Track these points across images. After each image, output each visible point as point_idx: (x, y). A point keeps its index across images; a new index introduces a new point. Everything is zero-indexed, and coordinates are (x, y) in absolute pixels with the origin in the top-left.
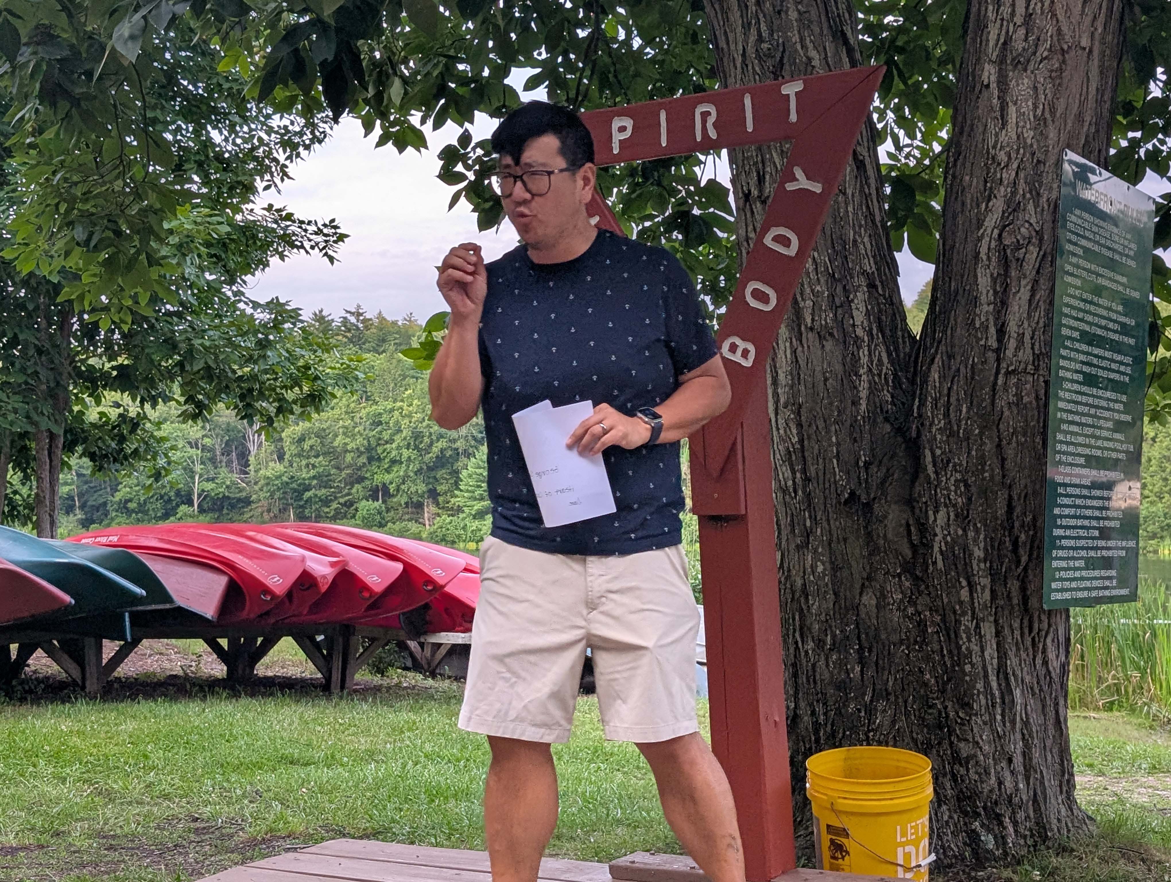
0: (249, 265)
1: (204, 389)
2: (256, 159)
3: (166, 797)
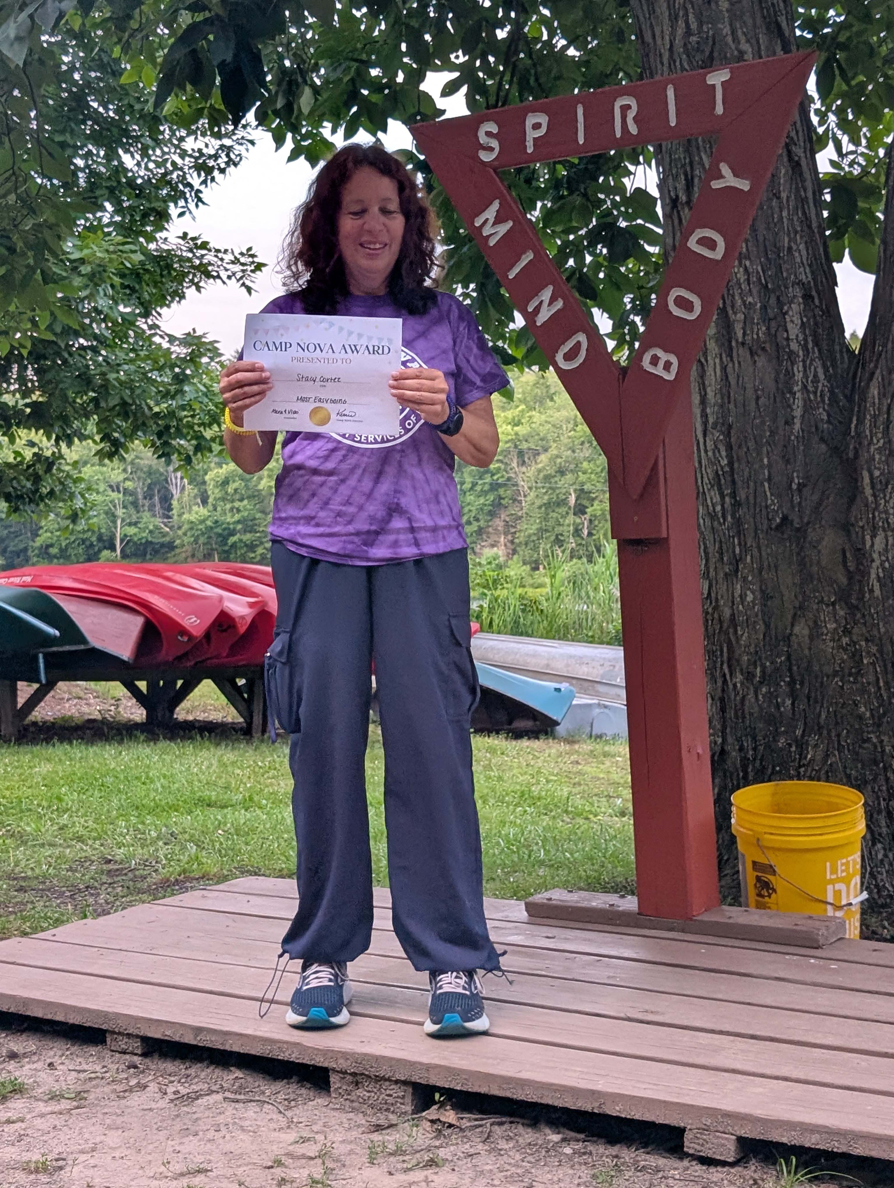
0: (164, 297)
1: (119, 427)
2: (169, 183)
3: (80, 839)
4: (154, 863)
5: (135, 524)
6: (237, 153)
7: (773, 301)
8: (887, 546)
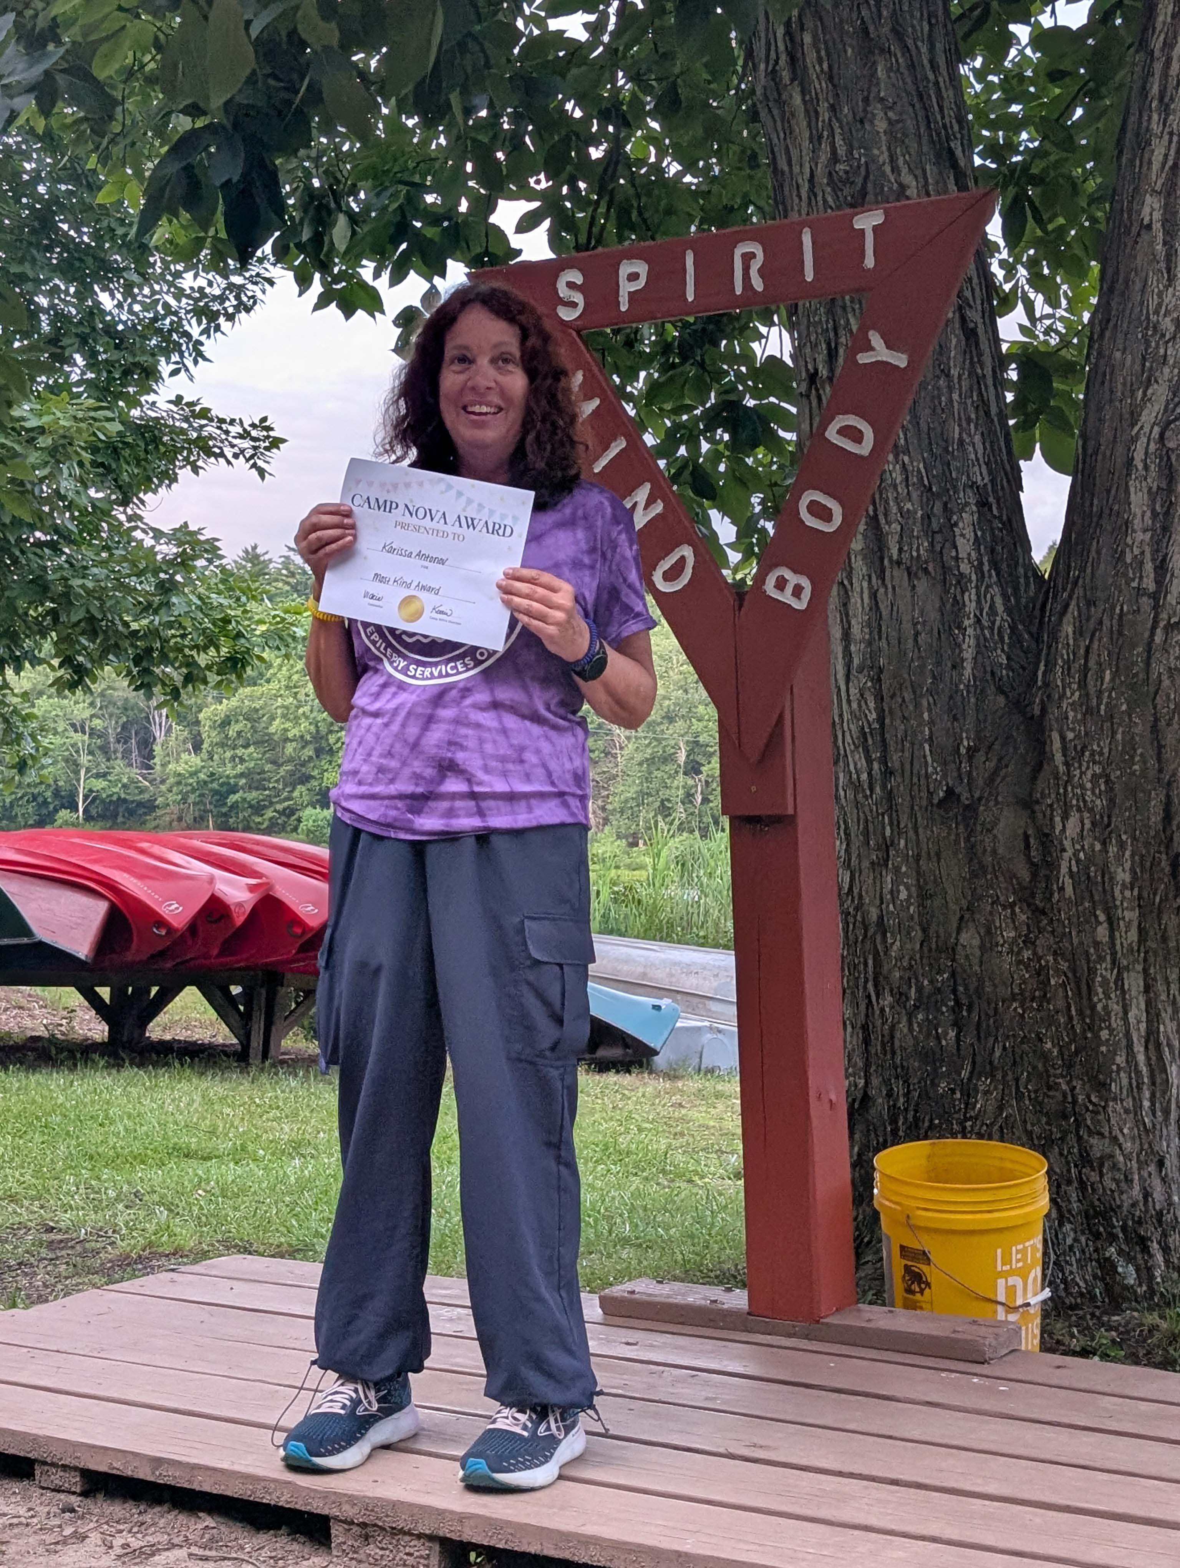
0: (149, 480)
1: (85, 648)
2: (159, 331)
5: (104, 775)
6: (250, 294)
7: (938, 508)
8: (1082, 831)
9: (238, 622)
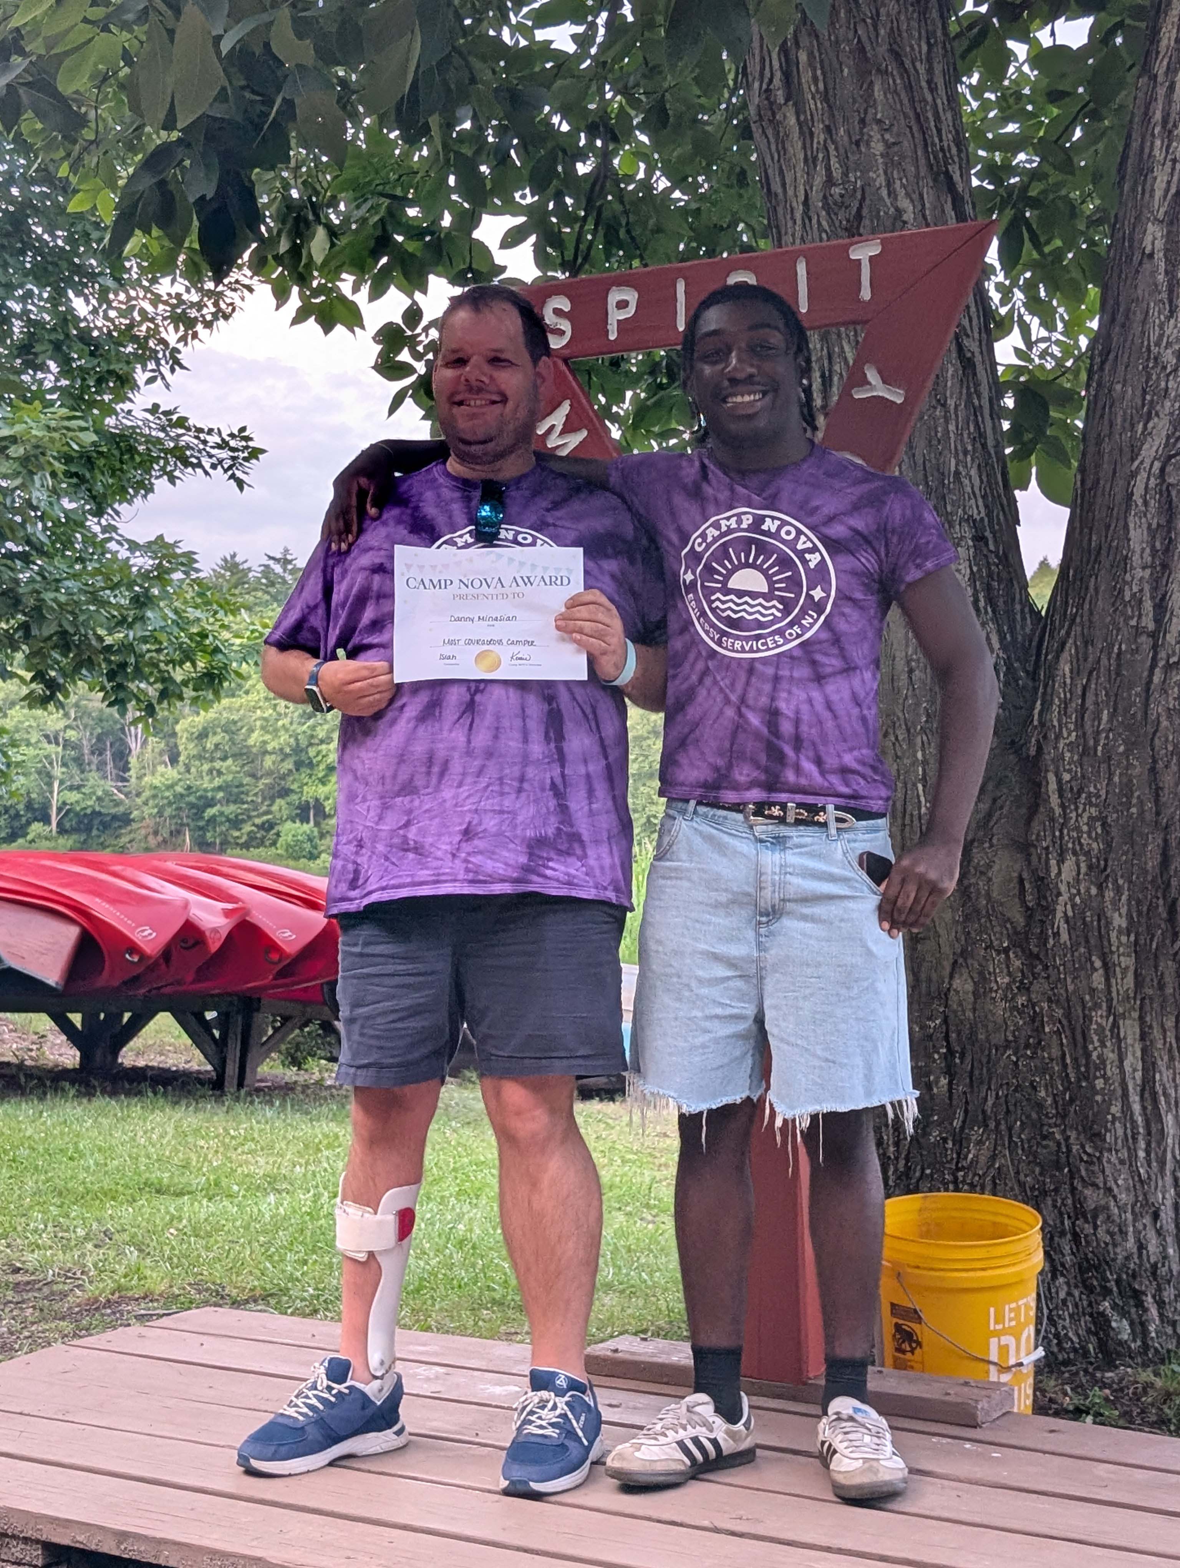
0: (123, 490)
1: (58, 663)
2: (135, 339)
4: (78, 1275)
5: (78, 788)
6: (228, 301)
8: (1079, 873)
9: (215, 637)
